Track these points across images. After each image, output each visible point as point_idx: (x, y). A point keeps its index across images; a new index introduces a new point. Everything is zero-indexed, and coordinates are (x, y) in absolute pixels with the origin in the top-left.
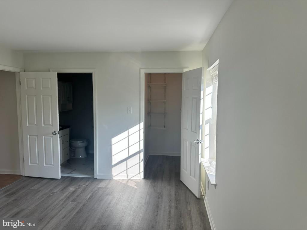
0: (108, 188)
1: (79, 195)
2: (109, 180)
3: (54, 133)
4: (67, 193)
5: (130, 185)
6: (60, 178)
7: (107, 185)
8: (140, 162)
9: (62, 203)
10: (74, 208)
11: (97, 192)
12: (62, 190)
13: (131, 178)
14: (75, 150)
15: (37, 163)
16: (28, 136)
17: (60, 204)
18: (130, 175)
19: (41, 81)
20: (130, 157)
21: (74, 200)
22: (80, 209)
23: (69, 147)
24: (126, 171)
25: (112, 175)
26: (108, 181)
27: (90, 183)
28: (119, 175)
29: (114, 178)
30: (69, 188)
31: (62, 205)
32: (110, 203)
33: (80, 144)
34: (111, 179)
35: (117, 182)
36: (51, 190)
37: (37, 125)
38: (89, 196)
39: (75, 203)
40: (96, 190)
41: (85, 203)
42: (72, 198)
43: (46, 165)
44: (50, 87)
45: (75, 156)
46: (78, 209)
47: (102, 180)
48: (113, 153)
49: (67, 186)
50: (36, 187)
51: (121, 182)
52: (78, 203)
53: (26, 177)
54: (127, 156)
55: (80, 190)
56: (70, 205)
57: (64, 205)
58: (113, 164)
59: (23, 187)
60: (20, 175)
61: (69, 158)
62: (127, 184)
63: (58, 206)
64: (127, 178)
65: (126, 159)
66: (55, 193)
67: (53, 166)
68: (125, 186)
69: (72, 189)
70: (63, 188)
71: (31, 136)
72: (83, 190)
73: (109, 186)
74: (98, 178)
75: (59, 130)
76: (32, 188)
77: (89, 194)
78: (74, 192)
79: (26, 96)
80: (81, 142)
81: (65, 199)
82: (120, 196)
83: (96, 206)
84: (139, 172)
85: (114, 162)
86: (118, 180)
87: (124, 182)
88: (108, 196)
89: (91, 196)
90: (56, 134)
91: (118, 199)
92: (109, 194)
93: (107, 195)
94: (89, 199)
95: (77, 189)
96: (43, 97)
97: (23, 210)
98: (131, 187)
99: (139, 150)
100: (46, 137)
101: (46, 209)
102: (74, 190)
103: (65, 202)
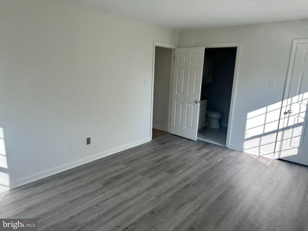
0: (238, 158)
1: (211, 157)
2: (240, 152)
3: (196, 102)
4: (201, 153)
5: (262, 161)
6: (196, 140)
7: (238, 156)
8: (276, 142)
9: (197, 159)
10: (207, 165)
11: (228, 159)
12: (197, 150)
13: (263, 155)
14: (210, 120)
15: (180, 124)
16: (176, 102)
17: (196, 159)
18: (263, 152)
19: (191, 56)
20: (264, 134)
21: (207, 160)
22: (212, 168)
23: (205, 117)
24: (258, 147)
25: (243, 148)
26: (238, 153)
27: (221, 150)
28: (250, 149)
29: (245, 151)
30: (203, 149)
31: (197, 160)
32: (239, 171)
33: (215, 116)
34: (242, 152)
35: (248, 155)
36: (189, 148)
37: (183, 94)
38: (220, 160)
39: (208, 162)
40: (227, 157)
41: (217, 164)
42: (206, 158)
43: (187, 128)
44: (197, 61)
45: (209, 126)
46: (210, 167)
47: (233, 150)
48: (247, 128)
49: (202, 148)
50: (178, 143)
51: (252, 157)
52: (211, 162)
53: (171, 134)
54: (262, 133)
55: (213, 154)
56: (204, 162)
57: (199, 161)
58: (245, 138)
59: (169, 141)
60: (167, 132)
61: (204, 126)
62: (258, 160)
63: (194, 160)
64: (259, 154)
65: (260, 136)
66: (192, 150)
67: (191, 129)
68: (256, 161)
69: (205, 151)
70: (198, 148)
71: (178, 103)
72: (215, 154)
73: (240, 157)
74: (229, 148)
75: (200, 100)
76: (175, 143)
77: (220, 158)
78: (207, 154)
79: (178, 69)
80: (216, 113)
81: (200, 157)
82: (250, 167)
83: (226, 169)
84: (273, 152)
85: (247, 136)
86: (249, 154)
87: (255, 157)
88: (237, 165)
89: (222, 160)
90: (197, 103)
91: (247, 170)
92: (239, 163)
93: (237, 163)
94: (220, 162)
95: (210, 152)
96: (190, 70)
97: (169, 156)
98: (263, 163)
99: (277, 129)
100: (189, 105)
101: (185, 160)
102: (207, 152)
103: (199, 158)
